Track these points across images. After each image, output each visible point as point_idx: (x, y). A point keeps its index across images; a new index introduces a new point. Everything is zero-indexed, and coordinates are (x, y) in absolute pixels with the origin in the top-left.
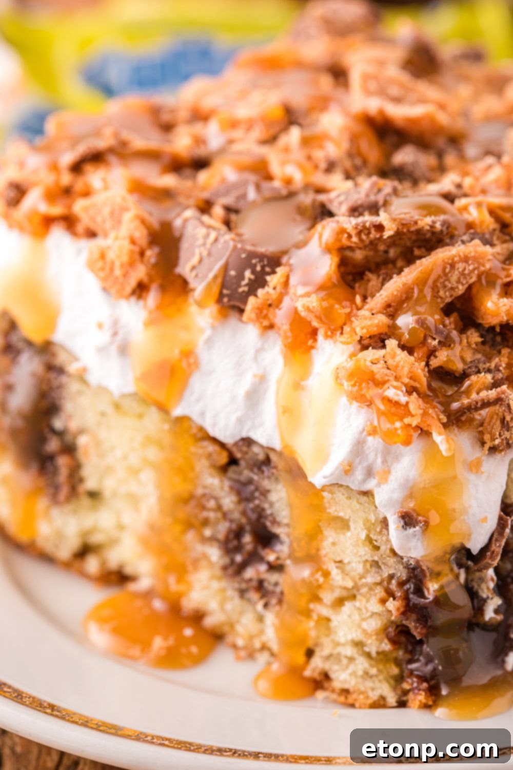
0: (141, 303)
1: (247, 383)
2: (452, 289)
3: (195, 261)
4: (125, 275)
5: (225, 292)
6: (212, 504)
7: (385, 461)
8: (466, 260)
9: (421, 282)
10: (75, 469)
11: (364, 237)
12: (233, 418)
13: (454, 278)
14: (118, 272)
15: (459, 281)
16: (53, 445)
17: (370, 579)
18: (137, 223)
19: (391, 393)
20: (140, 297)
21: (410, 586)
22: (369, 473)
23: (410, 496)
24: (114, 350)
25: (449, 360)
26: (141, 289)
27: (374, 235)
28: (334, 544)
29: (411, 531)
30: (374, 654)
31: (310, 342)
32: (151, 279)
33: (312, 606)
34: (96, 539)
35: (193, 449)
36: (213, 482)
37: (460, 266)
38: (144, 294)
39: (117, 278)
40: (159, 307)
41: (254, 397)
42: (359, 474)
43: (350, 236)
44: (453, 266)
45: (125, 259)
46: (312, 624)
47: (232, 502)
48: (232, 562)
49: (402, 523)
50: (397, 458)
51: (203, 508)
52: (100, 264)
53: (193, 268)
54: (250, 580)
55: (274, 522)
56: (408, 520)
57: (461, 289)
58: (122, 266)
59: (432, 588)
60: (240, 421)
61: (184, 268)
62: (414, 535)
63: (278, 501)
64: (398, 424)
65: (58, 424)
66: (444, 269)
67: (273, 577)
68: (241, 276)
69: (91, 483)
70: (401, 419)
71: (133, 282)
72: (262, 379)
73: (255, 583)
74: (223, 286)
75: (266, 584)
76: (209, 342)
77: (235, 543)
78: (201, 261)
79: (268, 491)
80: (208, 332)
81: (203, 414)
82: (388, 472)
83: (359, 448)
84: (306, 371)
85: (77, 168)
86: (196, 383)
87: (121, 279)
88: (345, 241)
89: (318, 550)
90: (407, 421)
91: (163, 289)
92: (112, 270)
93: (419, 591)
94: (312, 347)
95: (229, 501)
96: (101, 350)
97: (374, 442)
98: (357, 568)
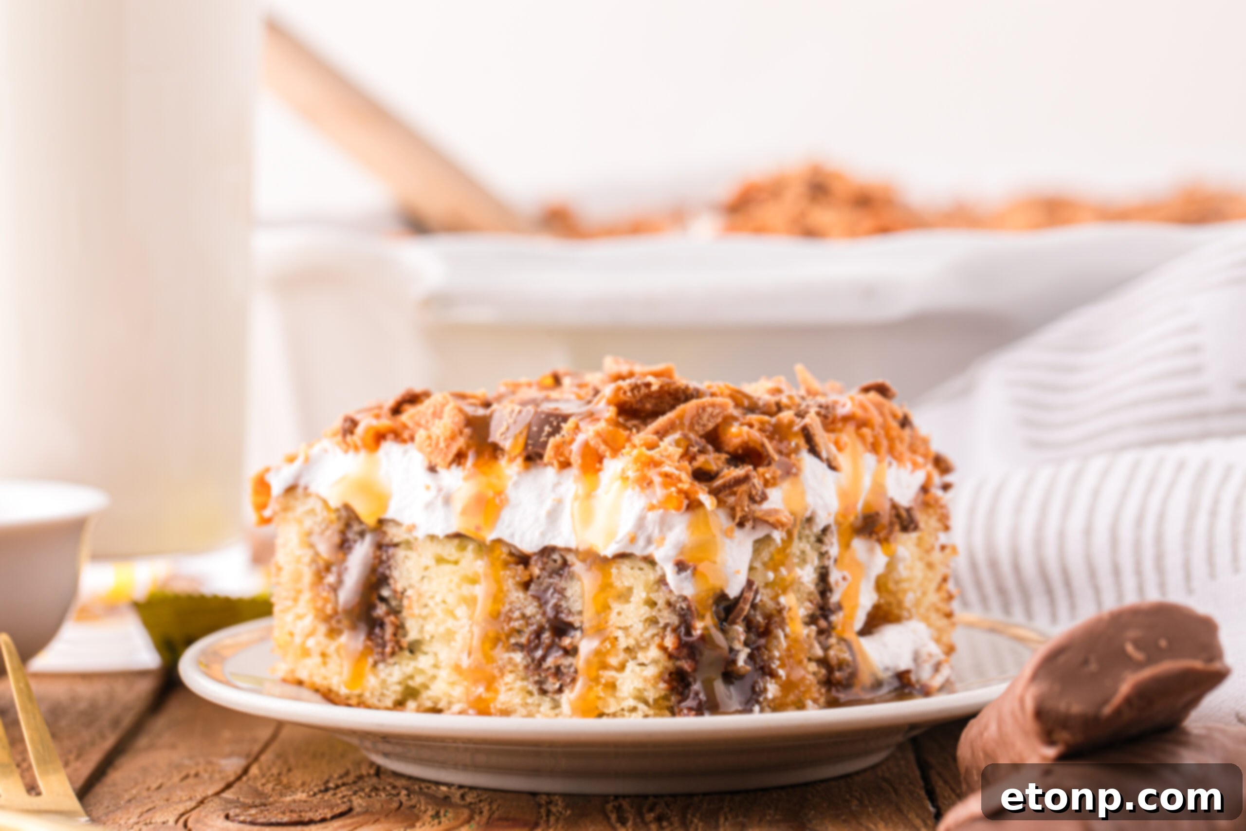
0: (460, 468)
1: (548, 504)
2: (704, 426)
3: (503, 429)
4: (448, 447)
5: (530, 442)
6: (517, 614)
7: (661, 531)
8: (713, 405)
9: (681, 417)
10: (400, 628)
11: (636, 392)
12: (537, 534)
13: (705, 417)
14: (442, 445)
15: (709, 420)
16: (381, 610)
17: (648, 634)
18: (456, 411)
19: (667, 469)
20: (459, 464)
21: (683, 630)
22: (649, 541)
23: (681, 553)
24: (439, 502)
25: (706, 462)
26: (459, 458)
27: (644, 390)
28: (619, 614)
29: (684, 575)
30: (651, 701)
31: (598, 466)
32: (468, 447)
33: (601, 672)
34: (416, 682)
35: (502, 573)
36: (517, 595)
37: (709, 410)
38: (463, 461)
39: (441, 450)
40: (475, 465)
41: (553, 515)
42: (641, 542)
43: (625, 393)
44: (704, 409)
45: (448, 433)
46: (600, 687)
47: (535, 607)
48: (533, 660)
49: (676, 569)
50: (670, 528)
51: (510, 619)
52: (428, 442)
53: (502, 434)
54: (549, 668)
55: (570, 612)
56: (681, 566)
57: (711, 426)
58: (446, 440)
59: (699, 628)
60: (543, 534)
61: (495, 436)
62: (686, 578)
63: (572, 595)
64: (673, 489)
65: (385, 593)
66: (697, 411)
67: (567, 661)
68: (541, 430)
69: (413, 635)
70: (675, 485)
71: (454, 450)
72: (560, 502)
73: (553, 670)
74: (528, 437)
75: (562, 668)
76: (516, 484)
77: (537, 641)
78: (508, 429)
79: (565, 589)
80: (515, 478)
81: (512, 535)
82: (663, 539)
83: (641, 523)
84: (594, 486)
85: (396, 410)
86: (506, 515)
87: (445, 450)
88: (622, 396)
89: (606, 622)
90: (680, 485)
91: (479, 454)
92: (437, 444)
93: (688, 633)
94: (599, 470)
95: (531, 609)
96: (429, 506)
97: (652, 517)
98: (639, 627)
